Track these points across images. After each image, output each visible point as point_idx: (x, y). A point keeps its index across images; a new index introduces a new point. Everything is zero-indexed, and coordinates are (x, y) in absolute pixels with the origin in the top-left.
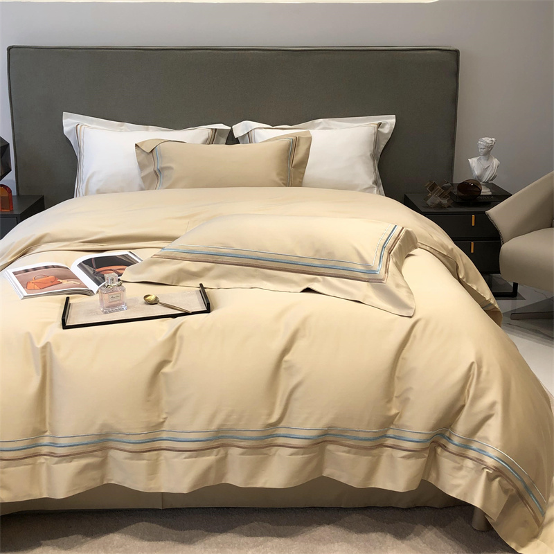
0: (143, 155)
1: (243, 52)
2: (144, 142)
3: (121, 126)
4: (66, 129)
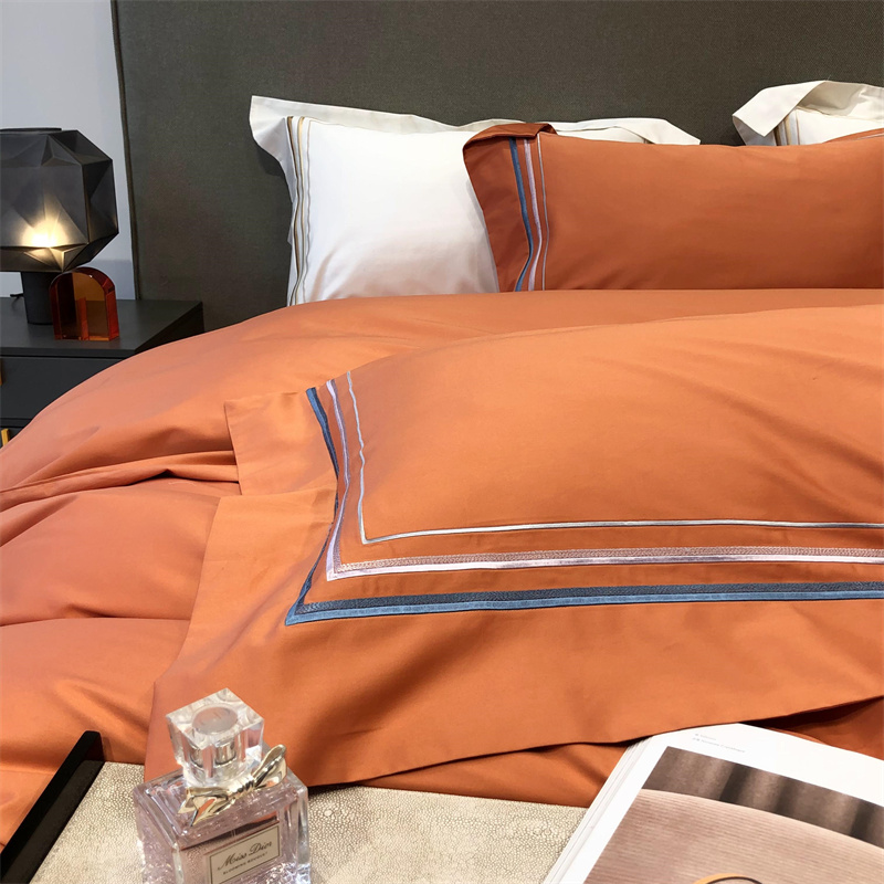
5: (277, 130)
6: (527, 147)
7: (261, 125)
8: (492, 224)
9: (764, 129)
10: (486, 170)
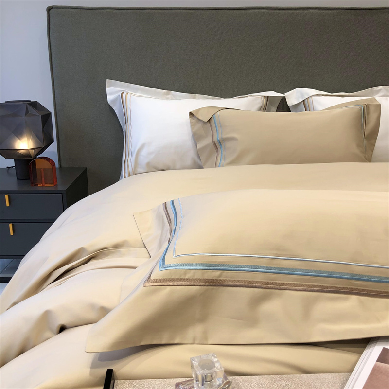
0: (199, 125)
1: (301, 11)
2: (198, 110)
3: (168, 94)
4: (110, 98)
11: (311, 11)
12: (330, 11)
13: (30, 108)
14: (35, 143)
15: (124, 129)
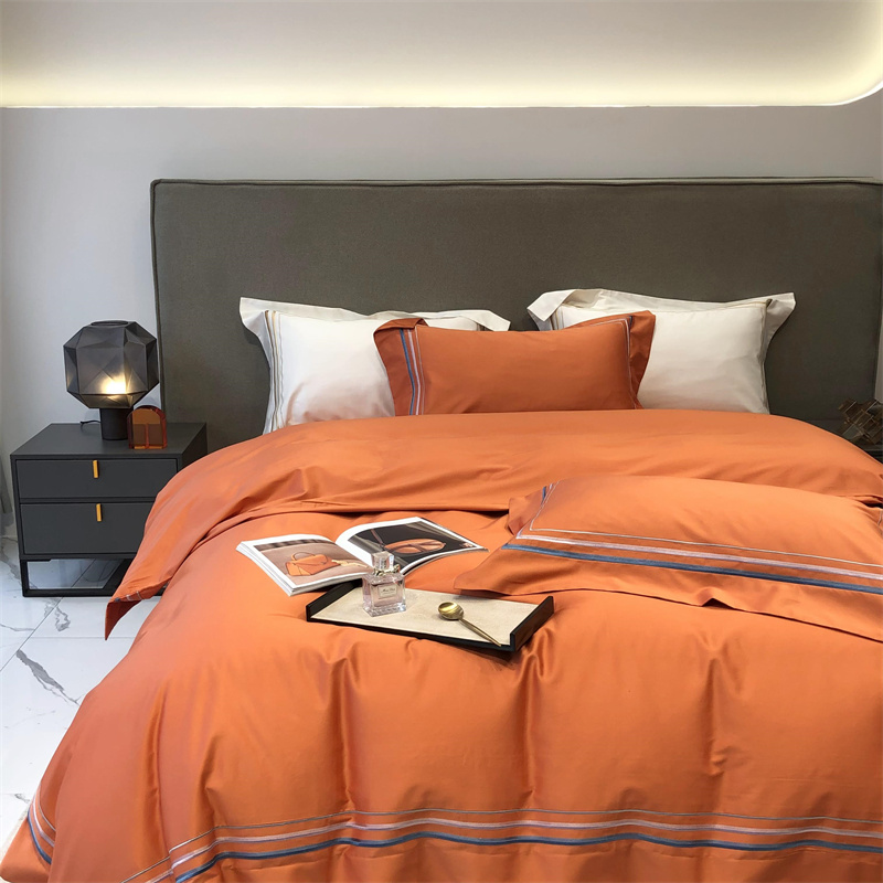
5: (258, 319)
6: (410, 333)
7: (247, 315)
8: (390, 375)
9: (544, 317)
10: (387, 346)
11: (547, 187)
12: (575, 188)
13: (129, 334)
14: (136, 384)
15: (272, 365)
